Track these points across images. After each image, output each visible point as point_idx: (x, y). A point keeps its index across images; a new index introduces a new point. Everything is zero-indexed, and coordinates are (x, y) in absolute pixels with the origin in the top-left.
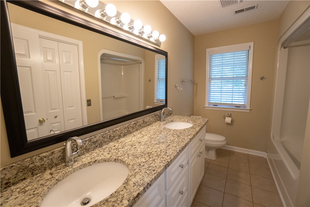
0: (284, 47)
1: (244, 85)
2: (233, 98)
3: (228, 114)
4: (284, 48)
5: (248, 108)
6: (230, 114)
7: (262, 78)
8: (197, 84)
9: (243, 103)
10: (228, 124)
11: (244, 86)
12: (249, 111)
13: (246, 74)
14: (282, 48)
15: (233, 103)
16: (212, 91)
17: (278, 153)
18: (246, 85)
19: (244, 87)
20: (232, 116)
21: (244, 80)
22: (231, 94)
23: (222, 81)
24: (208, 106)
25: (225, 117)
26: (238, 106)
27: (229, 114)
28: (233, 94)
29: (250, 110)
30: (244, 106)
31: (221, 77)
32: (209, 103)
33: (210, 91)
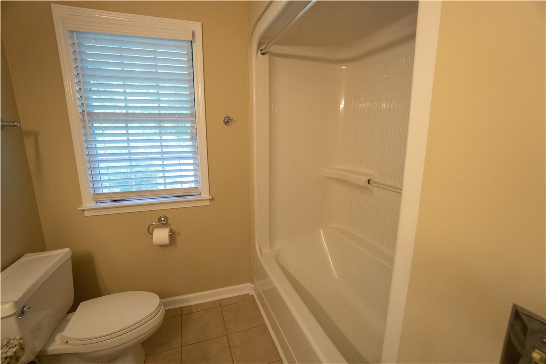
0: (263, 51)
1: (189, 137)
2: (167, 174)
3: (160, 220)
4: (263, 54)
5: (206, 195)
6: (165, 217)
7: (227, 121)
8: (35, 135)
9: (193, 185)
10: (162, 246)
11: (191, 140)
12: (208, 203)
13: (191, 108)
14: (259, 53)
15: (168, 187)
16: (100, 158)
17: (267, 276)
18: (193, 138)
19: (190, 143)
20: (170, 221)
21: (188, 125)
22: (160, 163)
23: (129, 125)
24: (93, 205)
25: (150, 229)
26: (181, 194)
27: (161, 217)
28: (166, 162)
29: (210, 200)
30: (195, 192)
31: (124, 111)
32: (95, 194)
33: (91, 158)
